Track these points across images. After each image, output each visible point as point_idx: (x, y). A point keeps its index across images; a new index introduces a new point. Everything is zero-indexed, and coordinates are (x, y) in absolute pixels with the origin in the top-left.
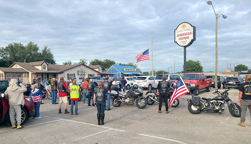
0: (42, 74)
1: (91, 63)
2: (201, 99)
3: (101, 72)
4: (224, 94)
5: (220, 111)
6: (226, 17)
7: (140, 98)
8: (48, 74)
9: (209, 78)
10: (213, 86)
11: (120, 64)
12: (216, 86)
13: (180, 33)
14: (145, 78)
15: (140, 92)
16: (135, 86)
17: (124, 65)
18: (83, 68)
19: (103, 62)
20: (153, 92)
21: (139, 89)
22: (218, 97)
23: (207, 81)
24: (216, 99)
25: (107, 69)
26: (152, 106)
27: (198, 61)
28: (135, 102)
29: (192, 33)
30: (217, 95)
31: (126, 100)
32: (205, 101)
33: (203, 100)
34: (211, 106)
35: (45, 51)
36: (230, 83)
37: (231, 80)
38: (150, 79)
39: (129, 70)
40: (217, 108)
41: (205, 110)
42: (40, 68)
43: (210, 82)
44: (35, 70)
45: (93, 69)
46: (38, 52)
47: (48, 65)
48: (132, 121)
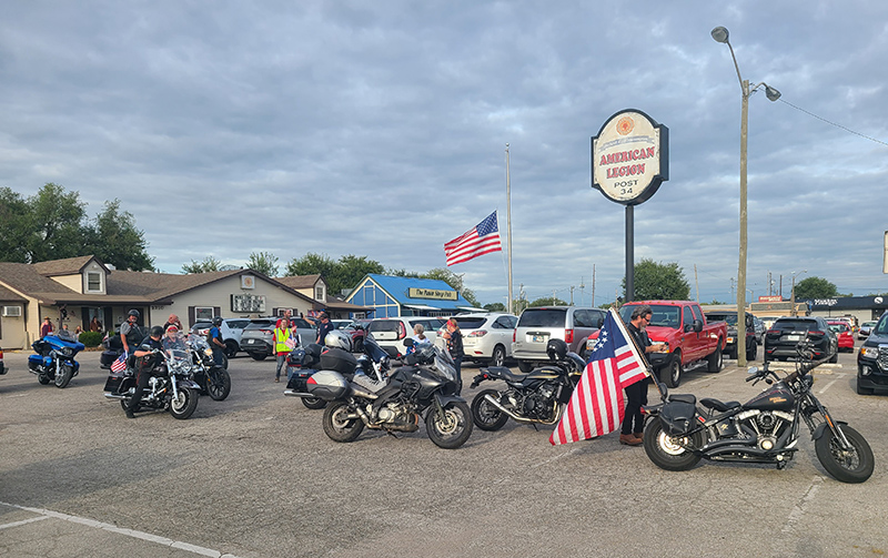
0: (84, 308)
1: (291, 270)
2: (698, 405)
3: (323, 300)
4: (796, 385)
5: (780, 458)
6: (778, 95)
7: (440, 402)
8: (108, 309)
9: (715, 319)
10: (731, 351)
11: (401, 274)
12: (742, 350)
13: (610, 151)
14: (481, 321)
15: (444, 379)
16: (424, 351)
17: (416, 276)
18: (253, 287)
19: (338, 268)
20: (500, 377)
21: (437, 364)
22: (773, 395)
23: (711, 331)
24: (763, 405)
25: (349, 291)
26: (498, 433)
27: (674, 266)
28: (420, 421)
29: (656, 150)
30: (763, 387)
31: (384, 414)
32: (716, 413)
33: (706, 410)
34: (741, 435)
35: (108, 222)
36: (790, 338)
37: (793, 329)
38: (498, 324)
39: (429, 294)
40: (767, 445)
41: (717, 454)
42: (74, 284)
43: (721, 337)
44: (53, 291)
45: (291, 291)
46: (83, 223)
47: (108, 272)
48: (388, 519)
